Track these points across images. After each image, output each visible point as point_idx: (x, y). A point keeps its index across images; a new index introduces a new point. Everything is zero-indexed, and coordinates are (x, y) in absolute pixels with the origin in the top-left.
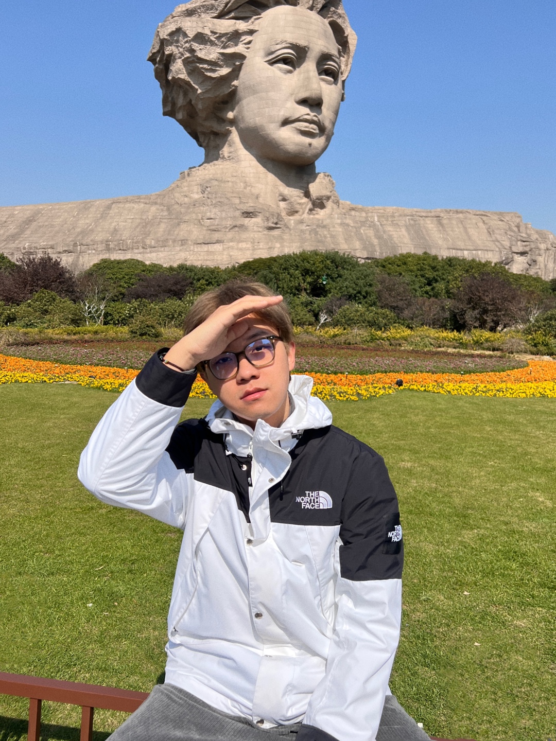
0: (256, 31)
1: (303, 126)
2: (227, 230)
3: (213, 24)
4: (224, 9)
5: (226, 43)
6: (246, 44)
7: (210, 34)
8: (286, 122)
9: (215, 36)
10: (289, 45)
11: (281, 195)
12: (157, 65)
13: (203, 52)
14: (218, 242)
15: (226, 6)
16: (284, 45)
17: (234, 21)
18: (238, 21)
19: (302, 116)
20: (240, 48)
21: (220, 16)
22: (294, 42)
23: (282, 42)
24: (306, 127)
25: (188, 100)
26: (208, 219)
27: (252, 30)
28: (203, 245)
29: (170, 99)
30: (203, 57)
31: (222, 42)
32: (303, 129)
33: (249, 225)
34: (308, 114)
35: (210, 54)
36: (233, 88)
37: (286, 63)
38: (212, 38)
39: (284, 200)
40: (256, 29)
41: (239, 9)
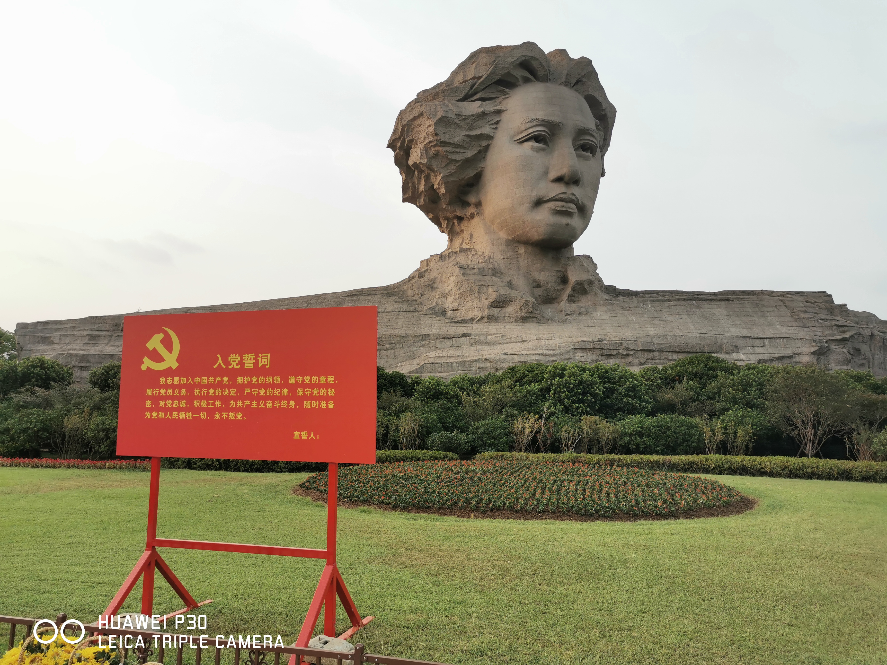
0: (504, 111)
1: (558, 205)
2: (474, 322)
3: (458, 106)
4: (469, 91)
5: (472, 125)
6: (492, 124)
7: (454, 117)
8: (539, 203)
9: (460, 119)
10: (541, 123)
11: (534, 281)
12: (397, 151)
13: (447, 136)
14: (464, 335)
15: (471, 89)
16: (535, 123)
17: (479, 103)
18: (484, 103)
19: (558, 195)
20: (486, 130)
21: (465, 99)
22: (546, 118)
23: (533, 120)
24: (563, 207)
25: (430, 185)
26: (452, 310)
27: (500, 110)
28: (446, 340)
29: (410, 185)
30: (447, 140)
31: (468, 124)
32: (559, 209)
33: (499, 315)
34: (564, 193)
35: (454, 137)
36: (480, 169)
37: (537, 141)
38: (457, 122)
39: (538, 286)
40: (503, 108)
41: (486, 89)
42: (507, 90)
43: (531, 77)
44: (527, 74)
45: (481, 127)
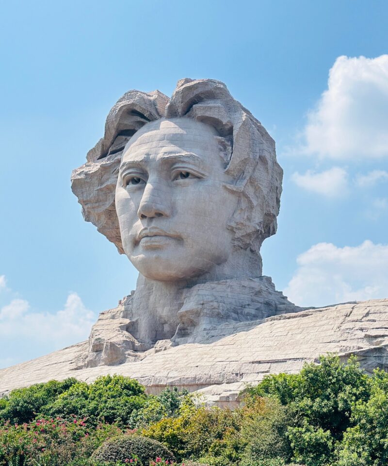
17: (110, 156)
42: (128, 138)
43: (142, 120)
44: (139, 119)
45: (108, 179)
